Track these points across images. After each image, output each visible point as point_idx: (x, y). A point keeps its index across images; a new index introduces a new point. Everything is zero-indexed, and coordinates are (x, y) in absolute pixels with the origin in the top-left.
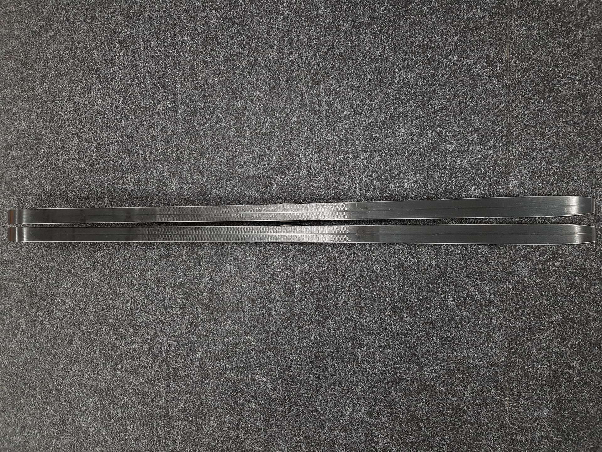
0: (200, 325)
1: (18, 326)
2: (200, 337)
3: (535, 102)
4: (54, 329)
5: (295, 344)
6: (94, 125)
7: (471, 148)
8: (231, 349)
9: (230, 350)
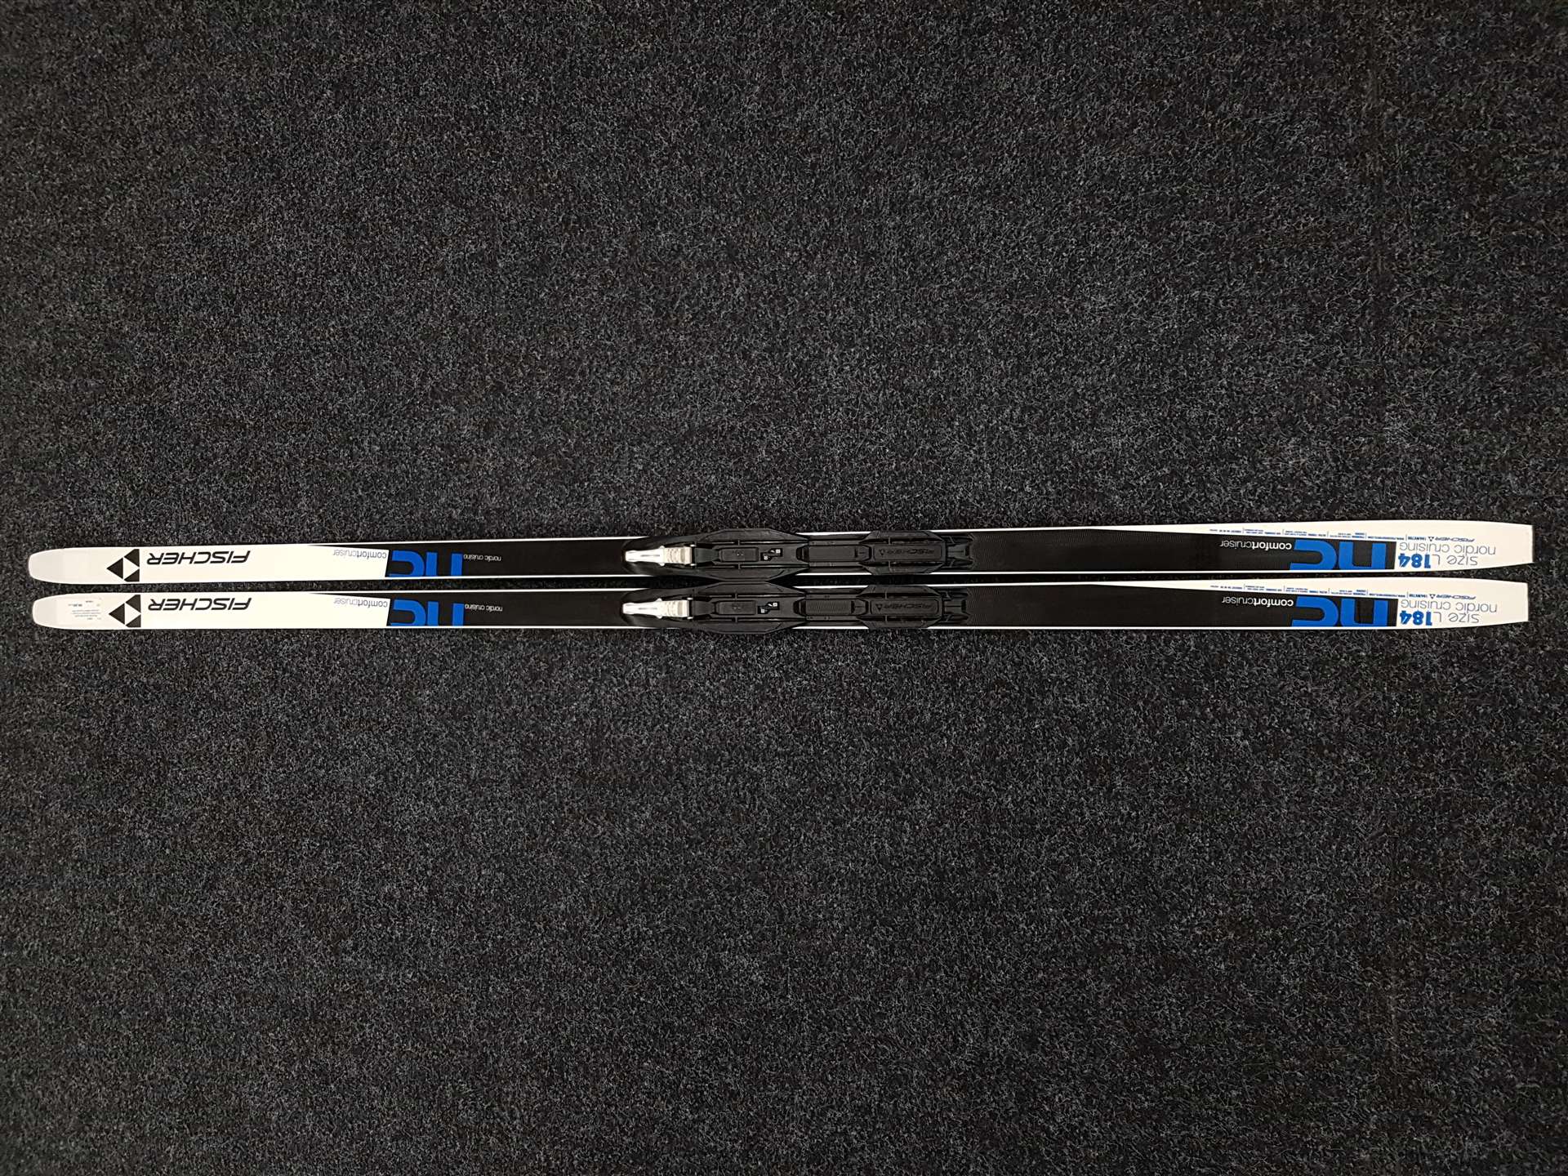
0: (568, 824)
1: (65, 847)
2: (567, 857)
3: (1446, 217)
4: (167, 851)
5: (824, 865)
6: (266, 305)
7: (1282, 340)
8: (653, 885)
9: (649, 887)
